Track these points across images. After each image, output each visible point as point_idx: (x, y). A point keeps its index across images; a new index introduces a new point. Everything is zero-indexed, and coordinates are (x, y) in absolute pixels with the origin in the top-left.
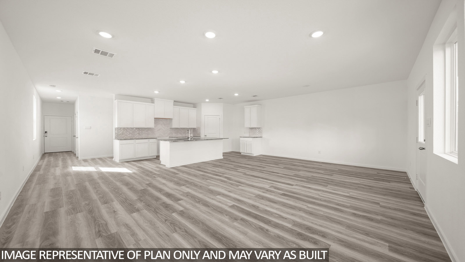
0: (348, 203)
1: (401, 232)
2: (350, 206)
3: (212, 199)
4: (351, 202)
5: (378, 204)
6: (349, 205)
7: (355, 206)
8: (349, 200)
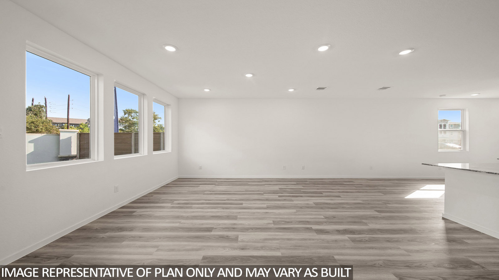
1: (105, 225)
3: (267, 203)
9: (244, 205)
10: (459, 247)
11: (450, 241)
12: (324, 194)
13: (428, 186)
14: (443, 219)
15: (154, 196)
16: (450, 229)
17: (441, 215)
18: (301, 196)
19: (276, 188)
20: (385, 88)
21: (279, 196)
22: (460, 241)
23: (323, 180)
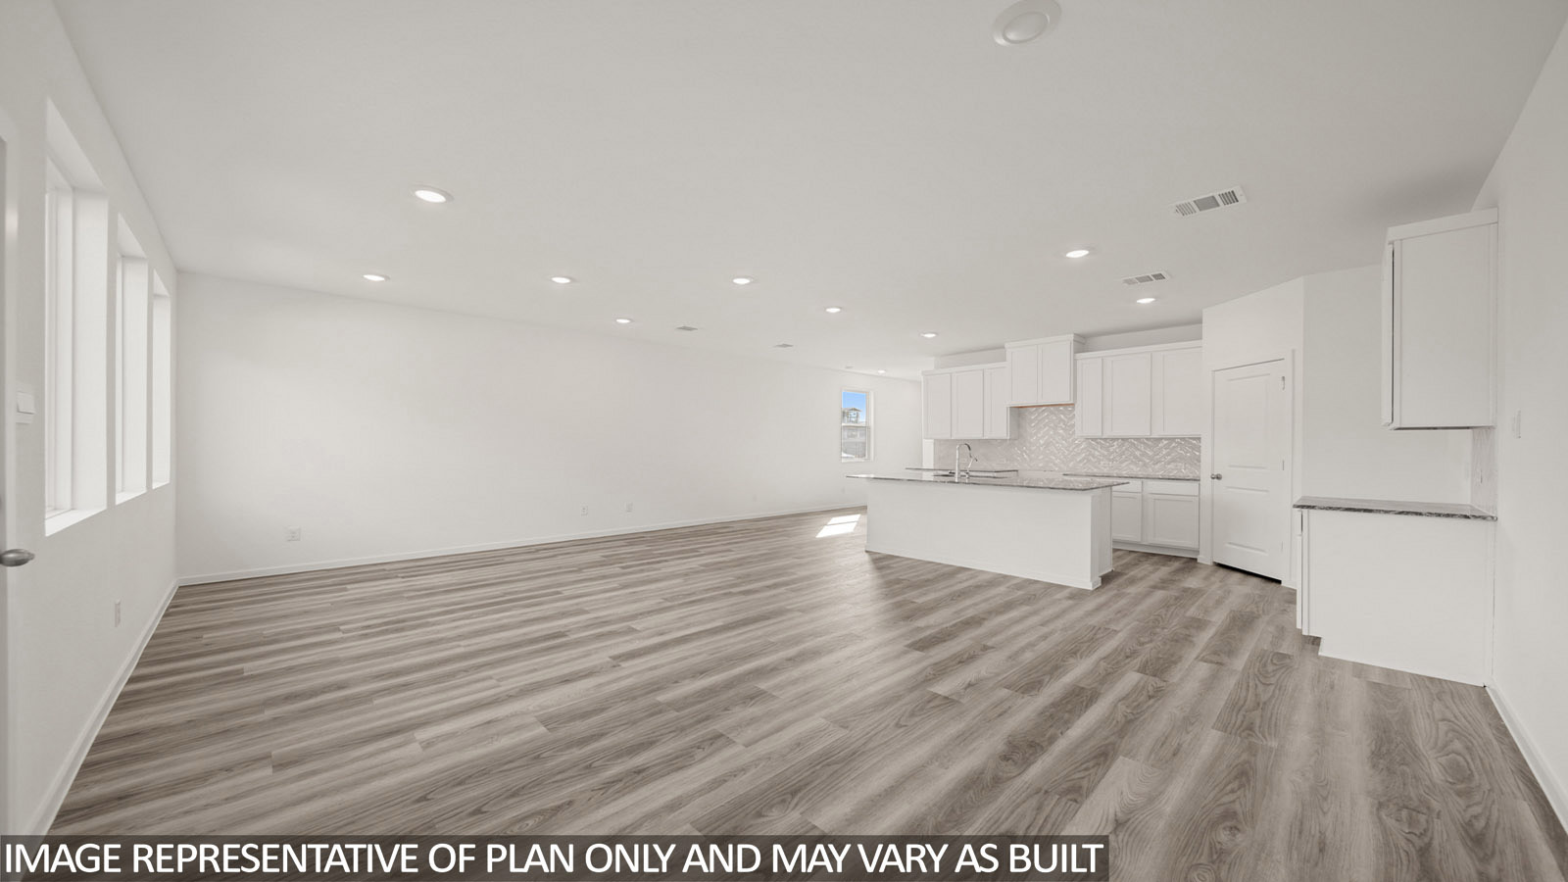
0: (386, 706)
2: (371, 700)
4: (379, 713)
5: (280, 765)
6: (376, 702)
7: (356, 709)
8: (390, 715)
9: (566, 593)
10: (889, 571)
11: (879, 569)
12: (703, 551)
13: (835, 520)
14: (867, 552)
15: (205, 636)
16: (877, 559)
17: (864, 549)
18: (666, 561)
19: (596, 556)
20: (785, 346)
21: (623, 568)
22: (888, 567)
23: (679, 531)
